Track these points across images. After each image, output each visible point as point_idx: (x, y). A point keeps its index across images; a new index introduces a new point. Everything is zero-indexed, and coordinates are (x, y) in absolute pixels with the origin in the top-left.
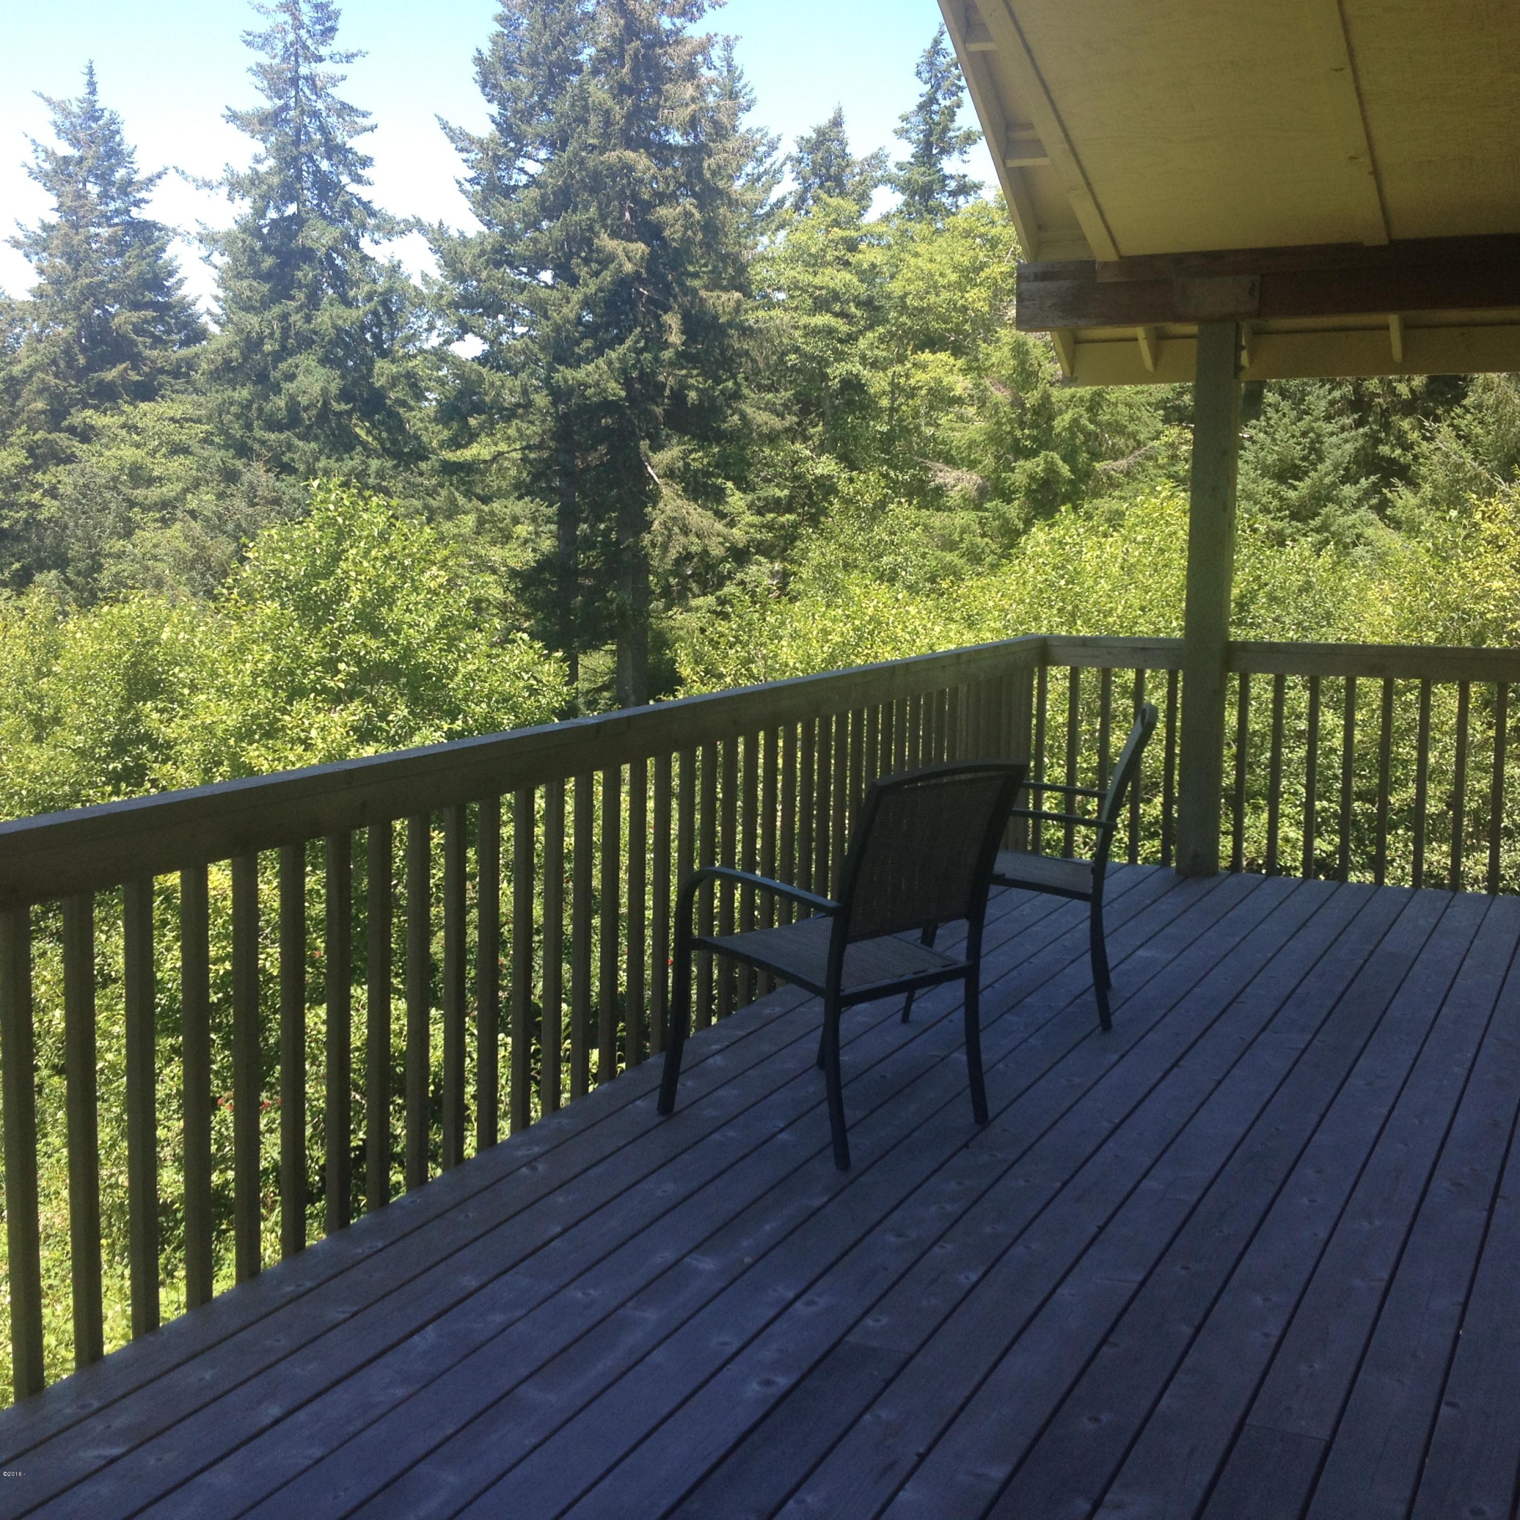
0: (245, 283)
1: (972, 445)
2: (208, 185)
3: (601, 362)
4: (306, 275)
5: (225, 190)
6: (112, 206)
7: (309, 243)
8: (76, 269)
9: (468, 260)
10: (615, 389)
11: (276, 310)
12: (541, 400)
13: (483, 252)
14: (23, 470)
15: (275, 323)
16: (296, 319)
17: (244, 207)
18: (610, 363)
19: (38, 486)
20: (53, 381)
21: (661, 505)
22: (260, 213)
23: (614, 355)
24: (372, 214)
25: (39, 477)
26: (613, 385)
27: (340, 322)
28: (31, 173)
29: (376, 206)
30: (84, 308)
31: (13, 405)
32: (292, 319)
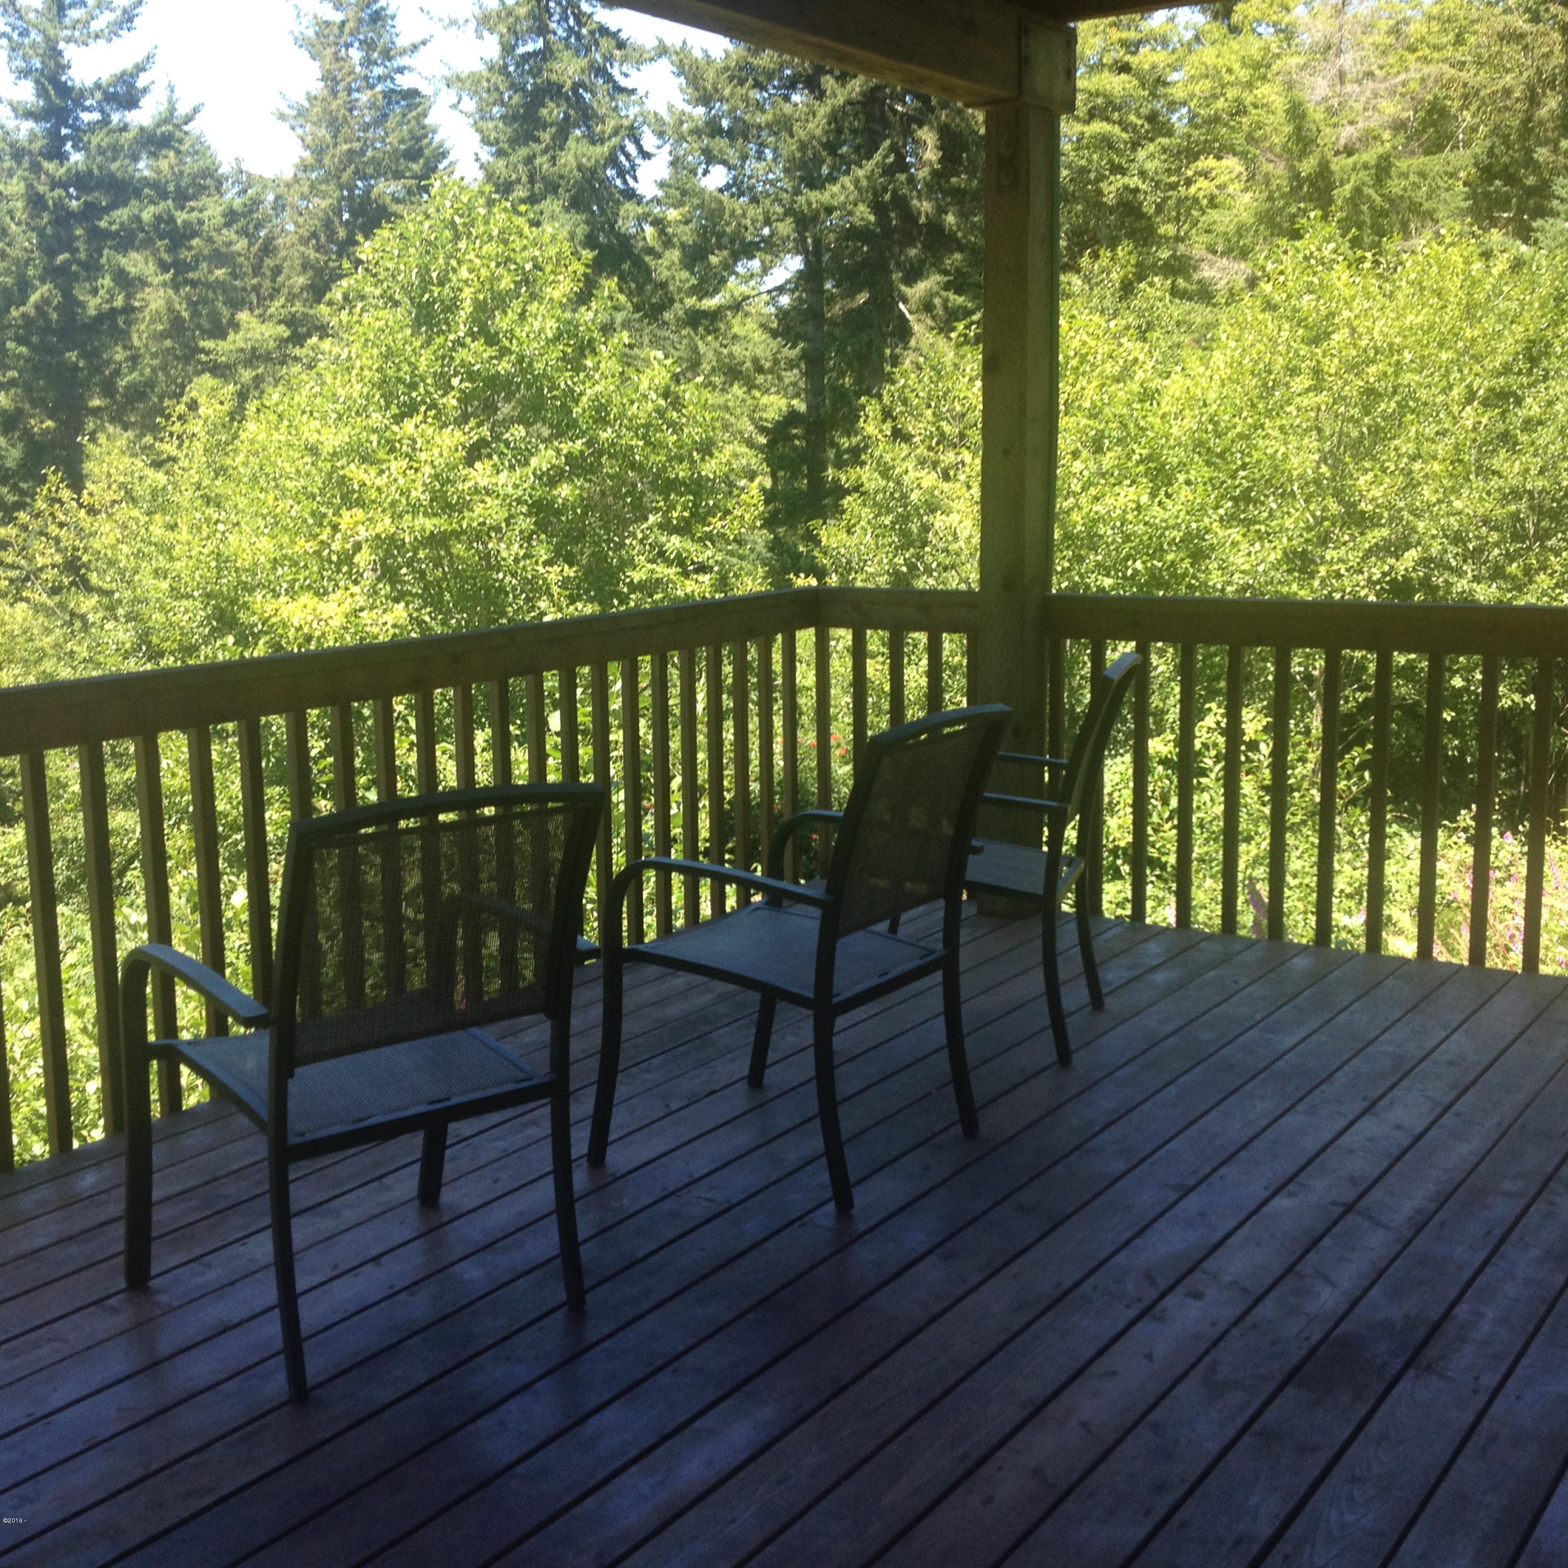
0: (491, 125)
1: (1241, 231)
3: (846, 180)
4: (551, 113)
5: (473, 24)
6: (378, 71)
7: (554, 77)
8: (335, 137)
9: (710, 75)
10: (864, 214)
11: (523, 152)
12: (786, 228)
13: (727, 69)
14: (283, 342)
15: (520, 167)
16: (542, 161)
17: (491, 46)
18: (857, 182)
19: (296, 359)
20: (312, 255)
21: (913, 343)
22: (508, 49)
23: (861, 173)
24: (621, 45)
25: (297, 351)
26: (862, 208)
27: (584, 160)
28: (296, 39)
29: (623, 35)
30: (345, 176)
31: (274, 281)
32: (538, 161)
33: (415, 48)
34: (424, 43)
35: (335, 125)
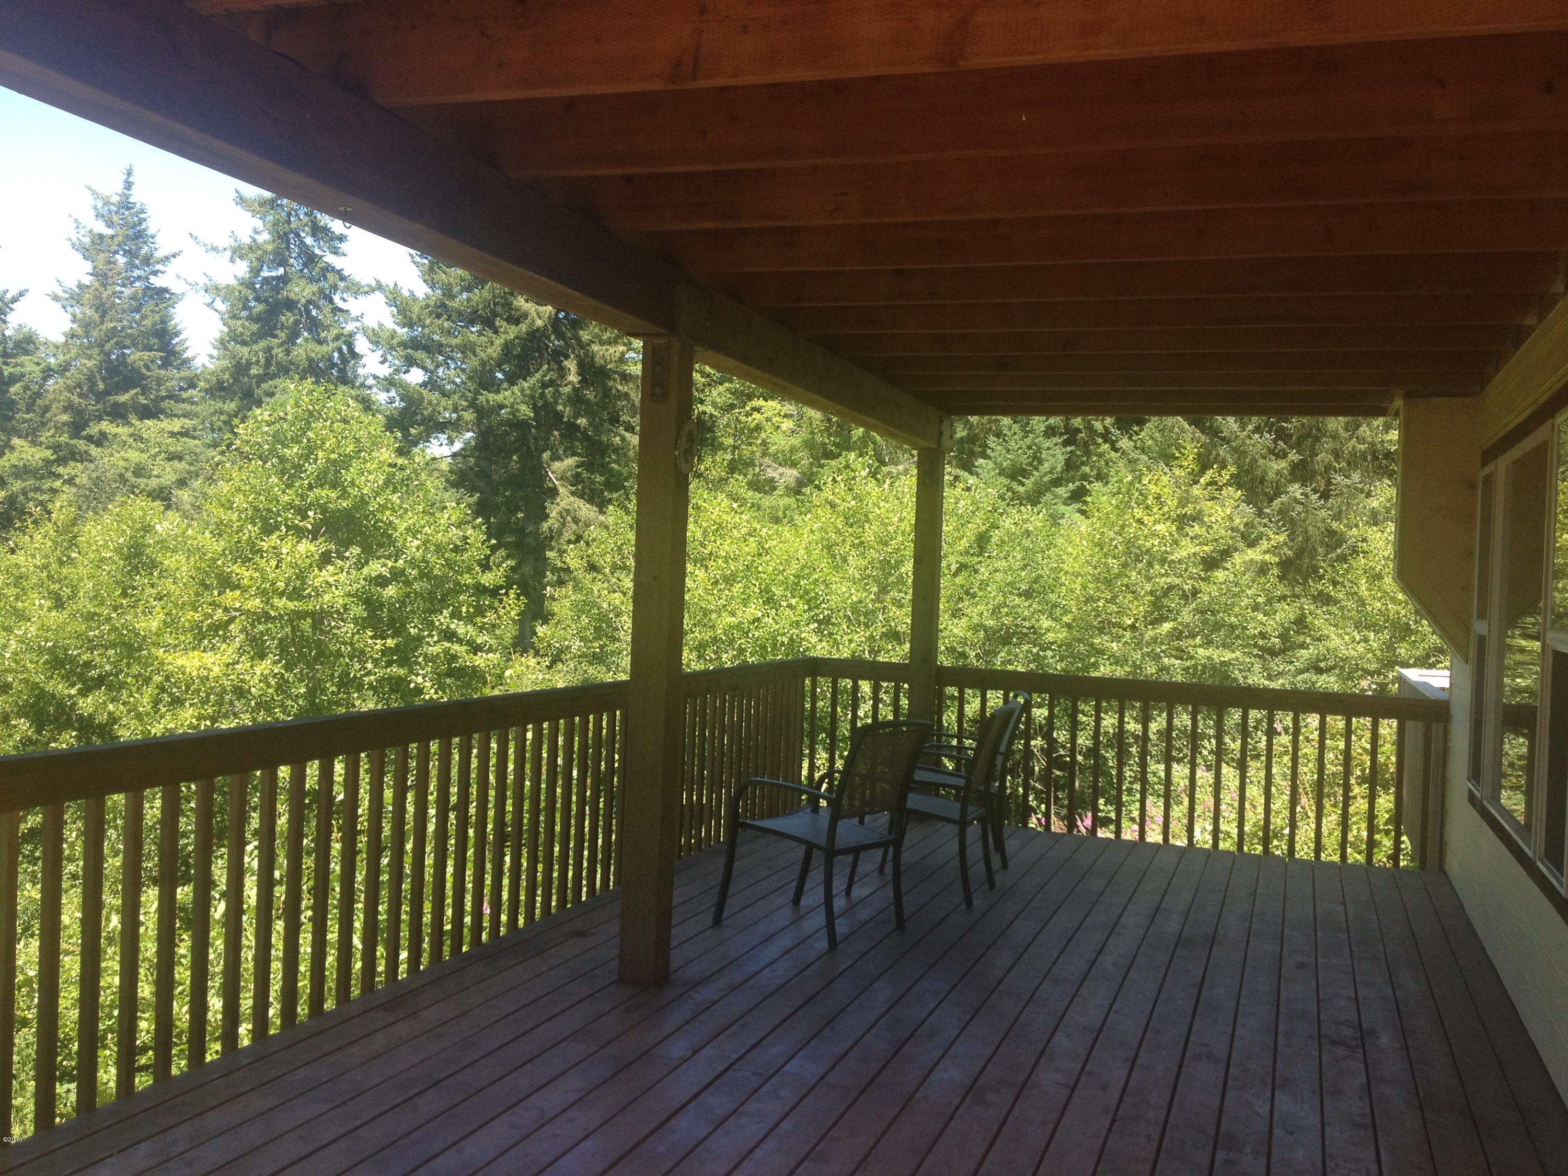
0: (239, 323)
2: (215, 249)
3: (516, 389)
4: (287, 320)
5: (228, 254)
6: (137, 273)
7: (292, 296)
8: (103, 317)
9: (416, 309)
10: (526, 411)
11: (262, 344)
12: (469, 416)
13: (428, 306)
14: (48, 462)
15: (261, 353)
16: (279, 353)
17: (242, 268)
18: (522, 390)
19: (59, 476)
20: (76, 399)
21: (557, 500)
22: (256, 272)
23: (526, 385)
24: (343, 278)
25: (61, 470)
26: (523, 408)
27: (313, 355)
28: (73, 245)
29: (346, 273)
30: (107, 347)
31: (43, 416)
32: (274, 352)
33: (166, 259)
34: (174, 256)
35: (102, 309)
